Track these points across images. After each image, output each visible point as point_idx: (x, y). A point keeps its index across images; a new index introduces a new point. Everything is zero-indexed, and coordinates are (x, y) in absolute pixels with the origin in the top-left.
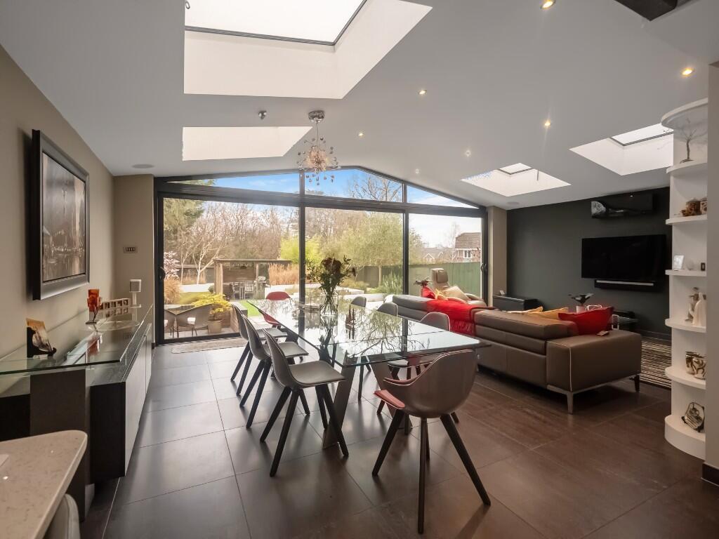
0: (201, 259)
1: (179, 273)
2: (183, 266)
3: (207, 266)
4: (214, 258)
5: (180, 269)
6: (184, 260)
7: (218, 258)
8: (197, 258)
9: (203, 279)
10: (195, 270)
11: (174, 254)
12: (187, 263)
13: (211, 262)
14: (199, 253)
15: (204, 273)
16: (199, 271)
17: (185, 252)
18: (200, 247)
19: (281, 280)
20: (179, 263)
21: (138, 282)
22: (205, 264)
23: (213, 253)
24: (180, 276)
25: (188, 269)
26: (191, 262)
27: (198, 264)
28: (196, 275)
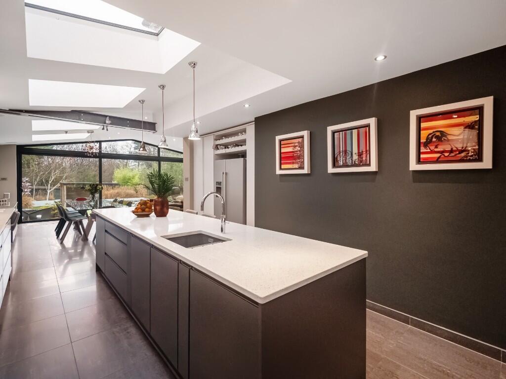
0: (50, 182)
1: (32, 192)
2: (34, 187)
3: (55, 187)
4: (61, 182)
5: (33, 189)
6: (36, 183)
7: (64, 182)
8: (47, 181)
9: (52, 197)
10: (45, 190)
11: (27, 179)
12: (38, 184)
13: (59, 185)
14: (49, 178)
15: (53, 192)
16: (49, 191)
17: (37, 177)
18: (50, 173)
19: (109, 196)
20: (32, 185)
21: (8, 194)
22: (54, 186)
23: (61, 178)
24: (32, 194)
25: (39, 189)
26: (42, 184)
27: (47, 186)
28: (46, 194)
